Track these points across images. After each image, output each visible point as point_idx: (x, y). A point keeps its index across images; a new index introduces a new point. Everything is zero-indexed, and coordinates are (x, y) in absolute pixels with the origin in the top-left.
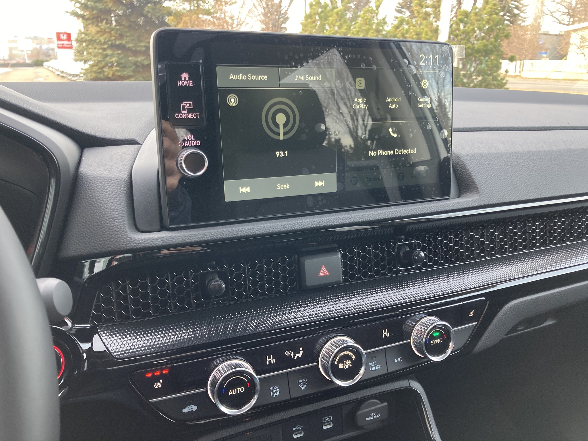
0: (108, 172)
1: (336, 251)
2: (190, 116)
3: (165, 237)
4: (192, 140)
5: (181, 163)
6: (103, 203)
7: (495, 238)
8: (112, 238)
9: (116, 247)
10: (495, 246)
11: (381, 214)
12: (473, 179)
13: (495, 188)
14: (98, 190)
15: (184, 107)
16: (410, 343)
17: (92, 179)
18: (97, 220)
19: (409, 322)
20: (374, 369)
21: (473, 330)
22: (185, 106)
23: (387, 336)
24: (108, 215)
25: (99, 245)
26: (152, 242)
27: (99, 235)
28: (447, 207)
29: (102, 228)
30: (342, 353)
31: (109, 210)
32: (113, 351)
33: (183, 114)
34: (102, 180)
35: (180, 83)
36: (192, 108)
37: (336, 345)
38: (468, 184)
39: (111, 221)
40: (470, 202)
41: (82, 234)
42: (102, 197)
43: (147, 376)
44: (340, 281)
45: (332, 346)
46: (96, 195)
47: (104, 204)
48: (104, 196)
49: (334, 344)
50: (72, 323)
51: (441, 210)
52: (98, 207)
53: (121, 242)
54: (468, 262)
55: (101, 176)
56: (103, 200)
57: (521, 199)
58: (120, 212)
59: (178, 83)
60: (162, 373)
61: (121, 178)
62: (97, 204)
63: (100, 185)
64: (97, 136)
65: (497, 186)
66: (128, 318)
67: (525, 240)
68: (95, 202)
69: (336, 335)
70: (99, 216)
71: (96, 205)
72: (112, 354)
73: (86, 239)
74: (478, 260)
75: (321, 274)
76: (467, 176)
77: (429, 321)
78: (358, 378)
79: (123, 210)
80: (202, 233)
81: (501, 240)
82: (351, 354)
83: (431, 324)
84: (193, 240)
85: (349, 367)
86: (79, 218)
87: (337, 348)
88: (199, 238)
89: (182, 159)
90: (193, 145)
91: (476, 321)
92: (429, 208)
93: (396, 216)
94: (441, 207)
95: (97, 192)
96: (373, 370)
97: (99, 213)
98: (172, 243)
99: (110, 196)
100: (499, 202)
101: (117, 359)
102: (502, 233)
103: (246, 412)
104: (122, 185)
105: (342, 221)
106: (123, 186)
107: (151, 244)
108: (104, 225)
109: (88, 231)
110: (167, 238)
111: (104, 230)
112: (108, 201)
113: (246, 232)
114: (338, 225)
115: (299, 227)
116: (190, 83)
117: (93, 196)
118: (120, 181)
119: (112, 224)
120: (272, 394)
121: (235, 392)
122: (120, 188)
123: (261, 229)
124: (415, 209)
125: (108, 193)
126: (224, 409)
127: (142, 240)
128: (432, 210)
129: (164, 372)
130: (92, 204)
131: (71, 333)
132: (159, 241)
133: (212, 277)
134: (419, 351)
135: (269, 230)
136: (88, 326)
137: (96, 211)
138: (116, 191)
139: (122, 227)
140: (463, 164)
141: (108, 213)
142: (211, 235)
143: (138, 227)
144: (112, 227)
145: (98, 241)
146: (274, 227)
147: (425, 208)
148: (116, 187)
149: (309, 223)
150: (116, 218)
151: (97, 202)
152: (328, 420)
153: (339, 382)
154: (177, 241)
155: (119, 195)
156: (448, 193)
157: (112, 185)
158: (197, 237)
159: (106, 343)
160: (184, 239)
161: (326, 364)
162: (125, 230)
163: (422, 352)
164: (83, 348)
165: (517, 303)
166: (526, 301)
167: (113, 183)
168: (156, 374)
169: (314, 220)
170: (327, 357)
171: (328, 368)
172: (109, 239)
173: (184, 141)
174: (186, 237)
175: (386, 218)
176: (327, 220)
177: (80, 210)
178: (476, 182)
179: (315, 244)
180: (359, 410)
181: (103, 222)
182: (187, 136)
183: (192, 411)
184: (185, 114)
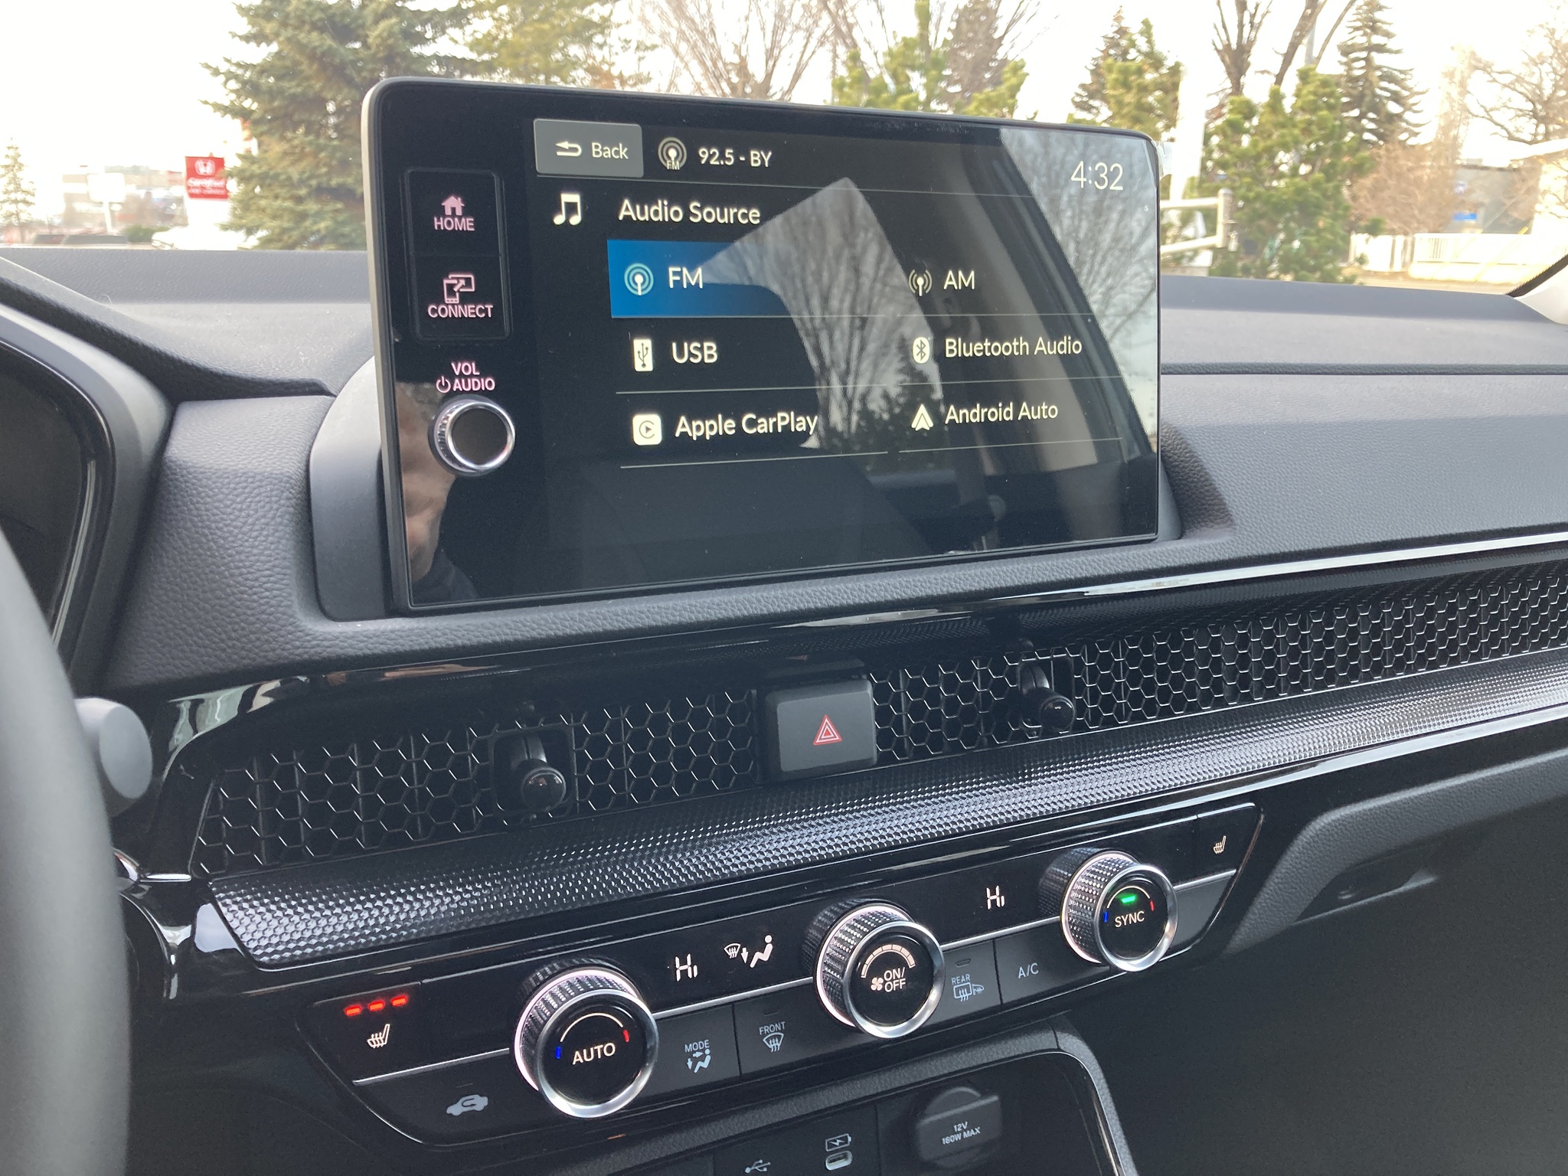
0: (246, 459)
1: (860, 678)
2: (469, 311)
3: (398, 630)
4: (472, 376)
5: (442, 434)
6: (231, 539)
7: (1277, 646)
8: (254, 633)
9: (265, 657)
10: (1278, 669)
11: (977, 579)
12: (1215, 489)
13: (1276, 514)
14: (217, 504)
15: (451, 287)
16: (1059, 923)
17: (200, 477)
18: (214, 585)
19: (1055, 869)
20: (964, 996)
21: (1227, 889)
22: (453, 285)
23: (998, 905)
24: (244, 570)
25: (218, 653)
26: (362, 645)
27: (218, 625)
28: (1149, 562)
29: (226, 607)
30: (880, 949)
31: (247, 557)
32: (252, 945)
33: (450, 307)
34: (228, 478)
35: (439, 223)
36: (473, 290)
37: (862, 928)
38: (1203, 504)
39: (251, 588)
40: (1210, 547)
41: (171, 622)
42: (229, 522)
43: (349, 1012)
44: (871, 759)
45: (852, 932)
46: (213, 518)
47: (233, 542)
48: (232, 520)
49: (856, 924)
50: (138, 870)
51: (1136, 569)
52: (218, 551)
53: (277, 642)
54: (1208, 710)
55: (226, 469)
56: (230, 532)
57: (1343, 544)
58: (277, 562)
59: (436, 223)
60: (389, 1007)
61: (282, 474)
62: (215, 543)
63: (222, 493)
64: (214, 370)
65: (1278, 506)
66: (297, 855)
67: (1354, 653)
68: (210, 537)
69: (863, 900)
70: (217, 574)
71: (212, 544)
72: (251, 951)
73: (181, 637)
74: (1234, 705)
75: (821, 739)
76: (1200, 484)
77: (1106, 864)
78: (923, 1015)
79: (285, 558)
80: (498, 623)
81: (1294, 654)
82: (905, 953)
83: (1112, 872)
84: (475, 641)
85: (898, 987)
86: (164, 580)
87: (865, 934)
88: (491, 635)
89: (445, 422)
90: (474, 389)
91: (1232, 868)
92: (1101, 562)
94: (1134, 562)
95: (215, 511)
96: (961, 996)
97: (218, 567)
98: (417, 648)
99: (250, 521)
100: (1286, 550)
101: (264, 965)
102: (1294, 634)
103: (621, 1109)
104: (283, 492)
105: (875, 595)
106: (287, 494)
107: (360, 649)
108: (232, 598)
109: (189, 614)
110: (403, 634)
112: (244, 534)
113: (618, 621)
114: (865, 604)
115: (761, 610)
116: (468, 224)
117: (202, 521)
118: (276, 482)
119: (255, 594)
120: (690, 1064)
121: (589, 1055)
122: (277, 499)
123: (657, 613)
124: (1066, 565)
125: (243, 514)
126: (561, 1103)
127: (337, 638)
128: (1110, 569)
129: (396, 1003)
130: (200, 543)
131: (138, 896)
132: (381, 641)
133: (527, 747)
134: (1085, 947)
135: (680, 616)
136: (185, 877)
137: (210, 560)
138: (266, 509)
139: (282, 602)
140: (1190, 452)
141: (245, 567)
142: (523, 629)
143: (327, 608)
144: (255, 601)
145: (214, 643)
146: (694, 608)
147: (1092, 563)
148: (267, 497)
149: (788, 600)
150: (264, 579)
151: (215, 536)
152: (841, 1144)
153: (871, 1028)
154: (431, 641)
155: (273, 518)
156: (1153, 527)
157: (256, 491)
158: (486, 632)
159: (234, 924)
160: (450, 636)
161: (836, 980)
162: (290, 612)
163: (1092, 949)
164: (168, 941)
165: (1339, 820)
166: (1360, 814)
167: (259, 487)
168: (373, 1007)
169: (800, 591)
170: (837, 961)
171: (841, 991)
172: (245, 636)
173: (452, 376)
174: (455, 633)
175: (990, 589)
176: (836, 592)
177: (167, 558)
178: (1224, 498)
179: (805, 658)
180: (924, 1116)
181: (228, 590)
182: (460, 365)
183: (474, 1111)
184: (453, 305)
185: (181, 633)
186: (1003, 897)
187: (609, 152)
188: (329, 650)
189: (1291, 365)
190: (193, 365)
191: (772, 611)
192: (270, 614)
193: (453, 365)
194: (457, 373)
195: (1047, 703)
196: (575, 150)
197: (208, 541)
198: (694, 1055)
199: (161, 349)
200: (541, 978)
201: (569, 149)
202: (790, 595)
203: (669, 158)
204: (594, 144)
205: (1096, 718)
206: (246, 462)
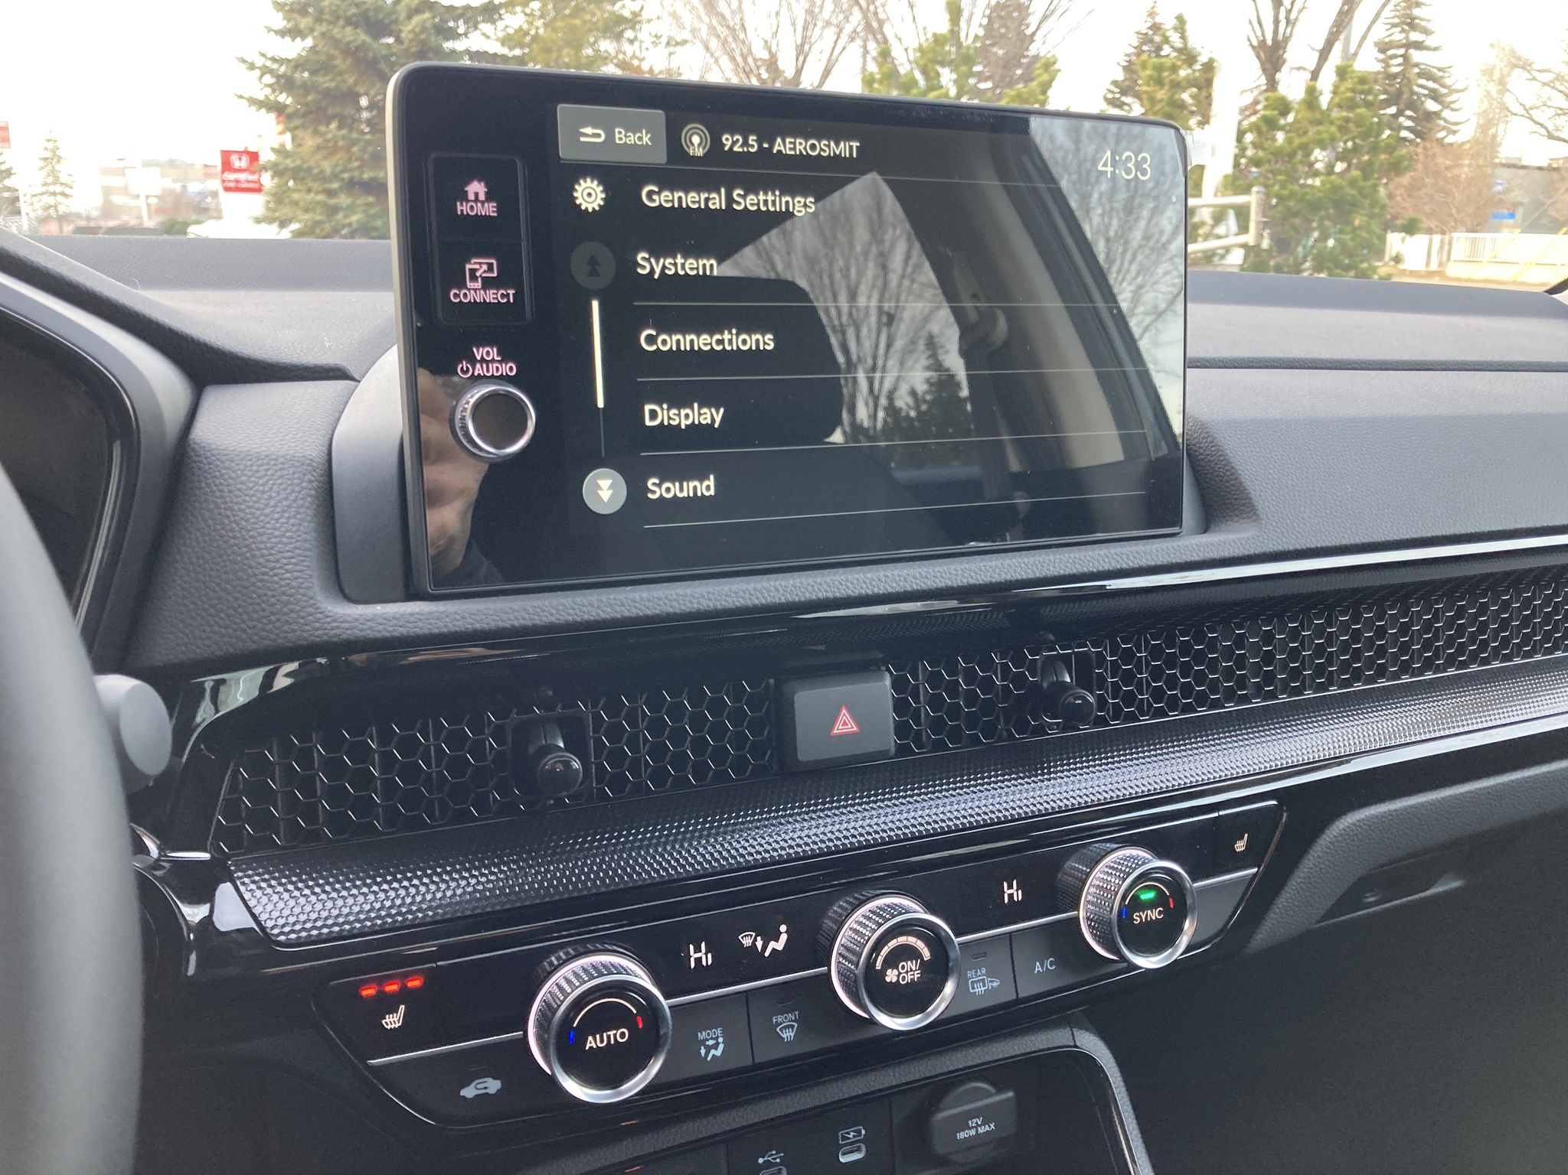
0: (269, 442)
1: (879, 669)
2: (491, 296)
3: (417, 614)
4: (493, 360)
5: (463, 418)
6: (252, 520)
7: (1302, 643)
8: (273, 613)
9: (285, 638)
10: (1303, 667)
11: (998, 570)
12: (1241, 483)
13: (1302, 509)
14: (240, 486)
15: (473, 271)
16: (1077, 919)
17: (224, 458)
18: (236, 567)
19: (1074, 864)
20: (980, 989)
21: (1247, 888)
22: (475, 270)
23: (1016, 899)
24: (265, 552)
25: (239, 633)
26: (381, 627)
27: (240, 606)
28: (1172, 556)
29: (247, 588)
30: (895, 941)
31: (269, 538)
32: (269, 924)
33: (472, 292)
34: (251, 460)
35: (462, 208)
36: (495, 275)
37: (877, 919)
38: (1228, 499)
39: (273, 569)
40: (1234, 542)
41: (193, 603)
42: (251, 504)
43: (365, 993)
44: (888, 751)
45: (867, 923)
46: (235, 500)
47: (255, 523)
49: (871, 915)
50: (159, 848)
51: (1159, 563)
52: (240, 532)
53: (297, 623)
54: (1231, 707)
55: (249, 451)
56: (252, 514)
57: (1371, 540)
58: (298, 544)
59: (459, 208)
60: (404, 988)
61: (304, 457)
62: (238, 524)
63: (245, 475)
64: (240, 354)
65: (1306, 502)
66: (315, 836)
67: (1381, 651)
68: (232, 518)
69: (878, 892)
70: (239, 555)
71: (234, 525)
72: (268, 930)
73: (203, 618)
74: (1257, 703)
75: (839, 729)
76: (1226, 478)
77: (1125, 860)
78: (938, 1008)
79: (306, 541)
80: (516, 608)
81: (1320, 651)
82: (920, 945)
83: (1131, 867)
84: (493, 625)
85: (913, 979)
86: (187, 560)
87: (880, 925)
88: (509, 619)
89: (466, 406)
90: (495, 374)
91: (1254, 866)
92: (1124, 556)
93: (1038, 575)
94: (1156, 555)
95: (238, 493)
96: (976, 990)
97: (240, 548)
98: (436, 631)
99: (272, 503)
100: (1313, 546)
101: (280, 944)
102: (1320, 631)
103: (632, 1096)
104: (305, 474)
105: (894, 585)
106: (309, 477)
107: (380, 632)
108: (253, 579)
109: (211, 594)
110: (423, 617)
111: (254, 592)
112: (266, 516)
113: (636, 608)
114: (884, 594)
115: (780, 599)
116: (491, 209)
117: (225, 503)
118: (298, 464)
119: (276, 575)
120: (703, 1051)
121: (602, 1041)
122: (299, 481)
123: (675, 600)
124: (1088, 558)
125: (265, 496)
126: (573, 1087)
127: (357, 620)
128: (1133, 562)
129: (410, 984)
130: (222, 524)
131: (158, 873)
132: (400, 623)
133: (545, 733)
134: (1103, 943)
135: (698, 603)
136: (205, 856)
137: (232, 541)
138: (288, 491)
139: (302, 583)
140: (1216, 445)
141: (266, 548)
142: (542, 614)
143: (347, 591)
144: (277, 583)
145: (236, 623)
146: (711, 596)
147: (1115, 556)
148: (289, 479)
149: (806, 588)
150: (285, 561)
151: (236, 518)
152: (854, 1136)
153: (885, 1020)
154: (450, 625)
155: (295, 501)
156: (1177, 521)
157: (279, 474)
158: (504, 617)
159: (251, 903)
160: (469, 620)
161: (850, 970)
162: (311, 594)
163: (1111, 946)
164: (188, 918)
165: (1363, 819)
166: (1383, 815)
167: (281, 469)
168: (388, 988)
169: (819, 580)
170: (851, 952)
171: (855, 981)
172: (265, 617)
173: (473, 361)
174: (474, 617)
175: (1011, 581)
176: (855, 582)
177: (190, 539)
178: (1249, 493)
179: (822, 648)
180: (938, 1110)
181: (250, 571)
182: (481, 349)
183: (487, 1093)
184: (475, 290)
185: (204, 614)
186: (1020, 892)
187: (632, 138)
188: (348, 632)
189: (1320, 360)
190: (219, 349)
191: (790, 600)
192: (291, 596)
193: (475, 350)
194: (479, 358)
195: (1067, 698)
196: (599, 136)
197: (231, 522)
198: (707, 1043)
199: (188, 332)
200: (556, 963)
201: (592, 134)
202: (809, 584)
203: (693, 144)
204: (617, 130)
205: (1117, 713)
206: (269, 444)
